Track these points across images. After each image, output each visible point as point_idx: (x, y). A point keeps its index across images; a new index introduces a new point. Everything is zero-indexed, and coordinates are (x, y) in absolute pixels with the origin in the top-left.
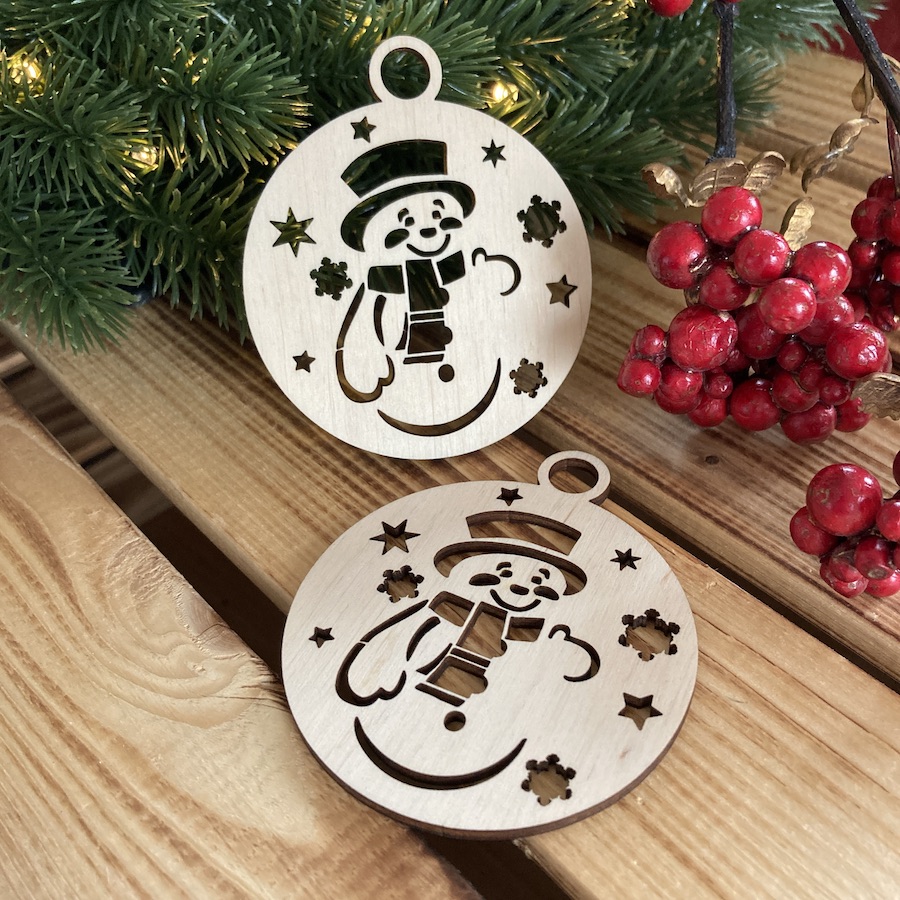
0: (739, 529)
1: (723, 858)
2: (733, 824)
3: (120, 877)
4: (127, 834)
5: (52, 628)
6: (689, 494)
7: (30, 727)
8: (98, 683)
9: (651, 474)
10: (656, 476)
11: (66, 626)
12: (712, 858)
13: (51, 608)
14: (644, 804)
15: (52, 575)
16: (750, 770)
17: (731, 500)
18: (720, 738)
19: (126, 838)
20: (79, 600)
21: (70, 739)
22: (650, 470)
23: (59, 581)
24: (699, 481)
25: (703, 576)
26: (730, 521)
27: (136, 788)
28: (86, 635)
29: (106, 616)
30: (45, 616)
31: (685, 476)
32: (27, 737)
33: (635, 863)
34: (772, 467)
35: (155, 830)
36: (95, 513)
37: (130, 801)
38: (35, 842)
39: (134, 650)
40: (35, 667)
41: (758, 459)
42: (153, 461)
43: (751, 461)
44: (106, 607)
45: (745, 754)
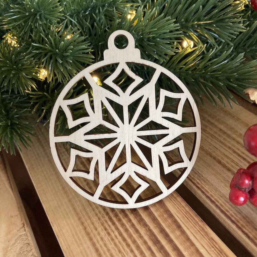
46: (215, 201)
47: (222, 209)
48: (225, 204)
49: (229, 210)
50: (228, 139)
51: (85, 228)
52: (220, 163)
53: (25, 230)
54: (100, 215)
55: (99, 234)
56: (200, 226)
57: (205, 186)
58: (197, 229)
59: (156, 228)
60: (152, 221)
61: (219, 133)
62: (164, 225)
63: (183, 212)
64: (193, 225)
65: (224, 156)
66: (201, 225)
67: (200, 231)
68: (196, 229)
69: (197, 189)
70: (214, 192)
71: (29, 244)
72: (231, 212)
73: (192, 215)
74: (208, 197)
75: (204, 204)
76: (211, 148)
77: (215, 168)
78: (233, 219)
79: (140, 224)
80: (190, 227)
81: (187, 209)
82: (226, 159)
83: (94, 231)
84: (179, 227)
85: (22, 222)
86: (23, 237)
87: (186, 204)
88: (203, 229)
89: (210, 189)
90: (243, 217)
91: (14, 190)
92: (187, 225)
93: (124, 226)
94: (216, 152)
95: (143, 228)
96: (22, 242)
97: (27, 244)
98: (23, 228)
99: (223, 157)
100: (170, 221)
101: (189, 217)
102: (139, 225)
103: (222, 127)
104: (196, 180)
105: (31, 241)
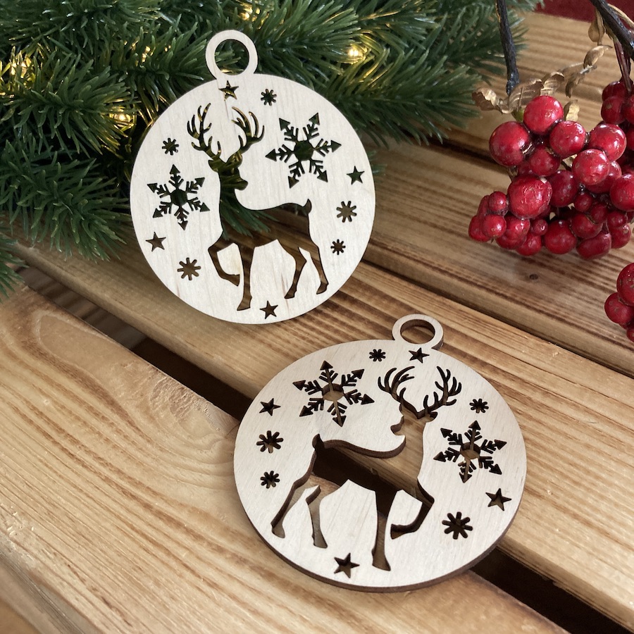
0: (563, 318)
1: (610, 518)
2: (611, 497)
3: (223, 596)
4: (219, 568)
5: (123, 444)
6: (526, 300)
7: (128, 511)
8: (167, 475)
9: (498, 291)
10: (501, 292)
11: (133, 442)
12: (604, 519)
13: (118, 431)
14: (552, 494)
15: (112, 410)
16: (613, 463)
17: (553, 300)
18: (588, 446)
19: (220, 571)
20: (136, 423)
21: (160, 514)
22: (497, 288)
23: (118, 413)
24: (529, 291)
25: (549, 349)
26: (556, 313)
27: (215, 538)
28: (149, 446)
29: (159, 431)
30: (115, 437)
31: (520, 289)
32: (129, 518)
33: (557, 530)
34: (573, 277)
35: (237, 562)
36: (129, 365)
37: (214, 547)
38: (157, 583)
39: (187, 450)
40: (119, 472)
41: (562, 273)
42: (159, 326)
43: (558, 274)
44: (157, 425)
45: (606, 453)
46: (446, 270)
47: (459, 276)
52: (436, 227)
55: (295, 346)
57: (426, 257)
61: (419, 191)
63: (409, 292)
67: (441, 306)
70: (441, 261)
72: (473, 277)
73: (422, 293)
76: (416, 212)
77: (430, 234)
82: (443, 221)
83: (286, 344)
89: (434, 259)
93: (330, 328)
94: (425, 215)
95: (360, 323)
97: (179, 391)
99: (437, 219)
100: (394, 306)
101: (419, 296)
102: (352, 321)
104: (409, 253)
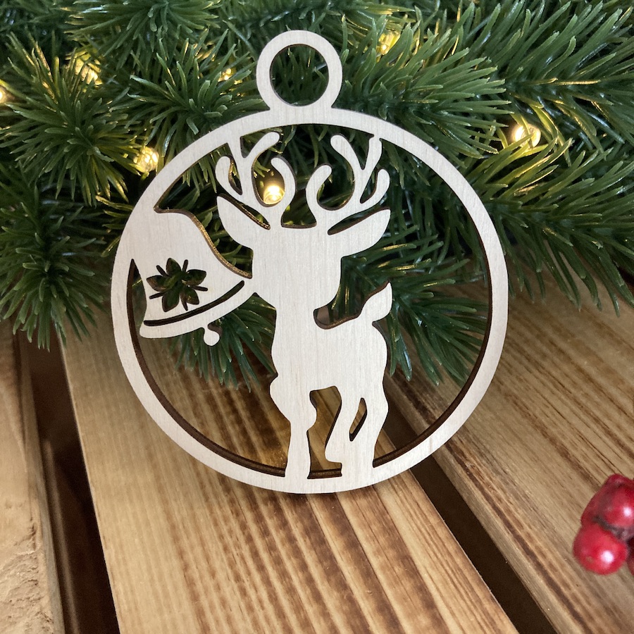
46: (536, 553)
47: (552, 575)
48: (562, 566)
49: (569, 581)
50: (596, 398)
51: (186, 568)
52: (566, 457)
53: (34, 546)
54: (229, 539)
55: (218, 588)
56: (486, 613)
57: (517, 511)
58: (476, 619)
59: (367, 598)
60: (362, 576)
61: (575, 377)
62: (390, 593)
63: (448, 568)
64: (468, 606)
65: (580, 439)
66: (488, 609)
67: (483, 624)
68: (472, 619)
69: (492, 515)
70: (536, 530)
71: (36, 583)
72: (575, 590)
73: (469, 579)
74: (518, 539)
75: (507, 556)
76: (550, 415)
77: (549, 466)
78: (578, 609)
79: (329, 581)
80: (460, 611)
81: (459, 561)
82: (584, 449)
83: (207, 577)
84: (430, 605)
85: (31, 525)
86: (27, 563)
87: (458, 547)
88: (493, 620)
89: (527, 519)
90: (607, 609)
91: (27, 440)
92: (451, 604)
93: (287, 580)
94: (559, 424)
95: (335, 593)
96: (21, 575)
97: (32, 583)
98: (31, 540)
99: (576, 441)
100: (408, 585)
101: (460, 584)
102: (326, 583)
103: (584, 363)
104: (493, 489)
105: (43, 576)
